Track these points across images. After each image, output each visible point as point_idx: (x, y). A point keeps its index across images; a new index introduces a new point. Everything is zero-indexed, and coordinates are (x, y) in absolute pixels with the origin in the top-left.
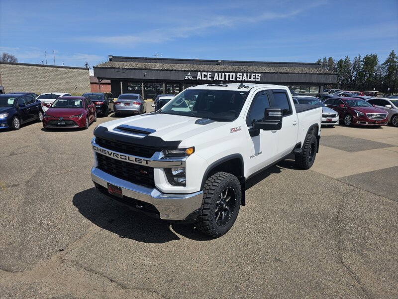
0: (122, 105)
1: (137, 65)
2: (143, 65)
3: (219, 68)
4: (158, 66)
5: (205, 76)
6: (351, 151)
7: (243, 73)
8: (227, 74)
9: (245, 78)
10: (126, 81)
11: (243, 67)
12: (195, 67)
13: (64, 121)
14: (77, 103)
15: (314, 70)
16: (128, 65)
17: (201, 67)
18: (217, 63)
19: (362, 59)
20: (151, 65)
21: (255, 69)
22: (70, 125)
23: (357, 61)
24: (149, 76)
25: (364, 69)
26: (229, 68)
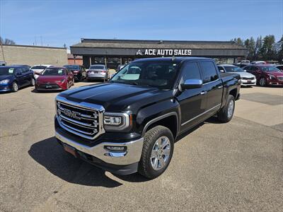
0: (93, 73)
1: (102, 45)
2: (106, 45)
3: (161, 46)
4: (117, 45)
5: (151, 52)
6: (272, 104)
7: (178, 49)
8: (167, 50)
9: (180, 53)
10: (94, 57)
11: (178, 45)
12: (143, 46)
13: (50, 85)
14: (60, 72)
15: (231, 47)
16: (94, 45)
17: (148, 46)
18: (159, 42)
19: (263, 39)
20: (111, 45)
21: (187, 46)
22: (56, 88)
23: (259, 40)
24: (110, 53)
25: (265, 46)
26: (168, 46)
